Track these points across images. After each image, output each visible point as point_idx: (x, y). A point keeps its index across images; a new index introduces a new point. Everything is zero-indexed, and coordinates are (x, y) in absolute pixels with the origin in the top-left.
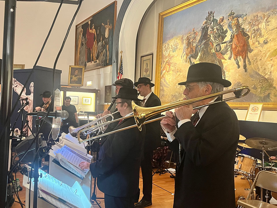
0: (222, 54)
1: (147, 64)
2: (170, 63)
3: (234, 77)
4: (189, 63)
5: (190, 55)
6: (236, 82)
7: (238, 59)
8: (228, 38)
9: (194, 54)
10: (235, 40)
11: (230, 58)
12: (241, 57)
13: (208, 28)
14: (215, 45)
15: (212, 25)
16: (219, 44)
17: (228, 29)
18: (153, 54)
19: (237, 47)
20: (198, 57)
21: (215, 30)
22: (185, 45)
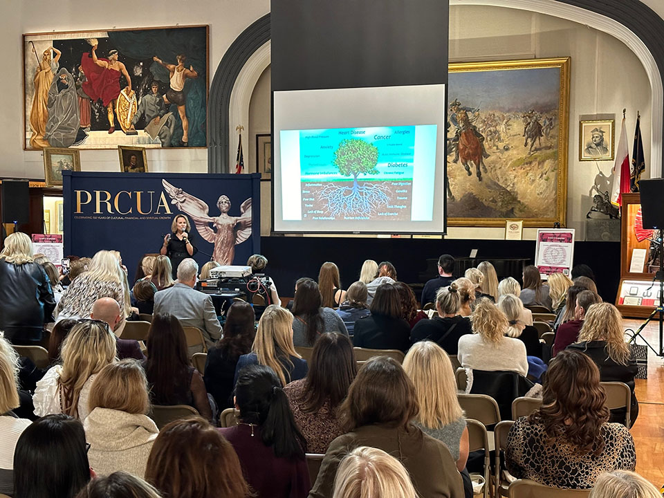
3: (463, 186)
6: (466, 193)
7: (468, 164)
10: (463, 139)
11: (455, 161)
12: (472, 162)
19: (466, 148)
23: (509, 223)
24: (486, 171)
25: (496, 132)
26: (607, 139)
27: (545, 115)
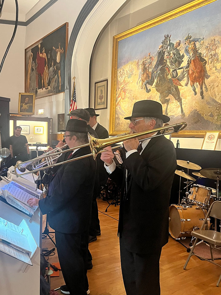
0: (178, 80)
1: (102, 91)
2: (126, 90)
3: (191, 104)
4: (145, 90)
5: (145, 81)
6: (193, 110)
7: (195, 85)
8: (184, 64)
9: (150, 80)
10: (192, 66)
11: (186, 85)
12: (198, 83)
13: (164, 53)
14: (171, 70)
15: (168, 49)
16: (175, 70)
17: (185, 54)
18: (107, 80)
19: (194, 73)
20: (154, 84)
21: (171, 55)
22: (141, 70)
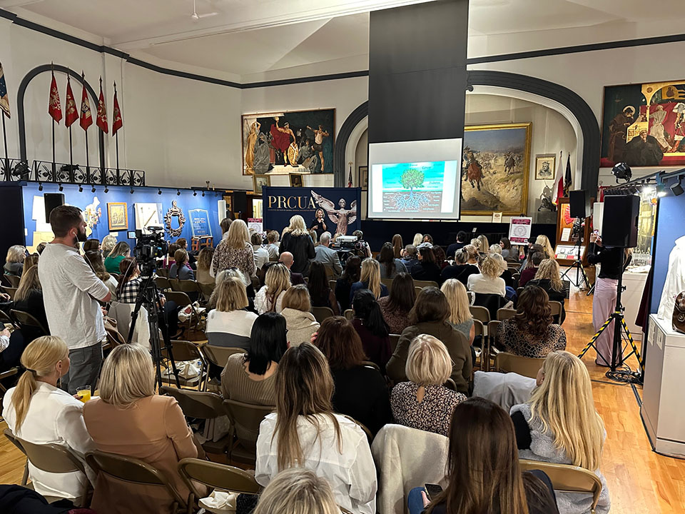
7: (473, 181)
11: (466, 180)
19: (472, 173)
23: (494, 214)
24: (482, 185)
25: (489, 164)
26: (551, 167)
27: (517, 154)
